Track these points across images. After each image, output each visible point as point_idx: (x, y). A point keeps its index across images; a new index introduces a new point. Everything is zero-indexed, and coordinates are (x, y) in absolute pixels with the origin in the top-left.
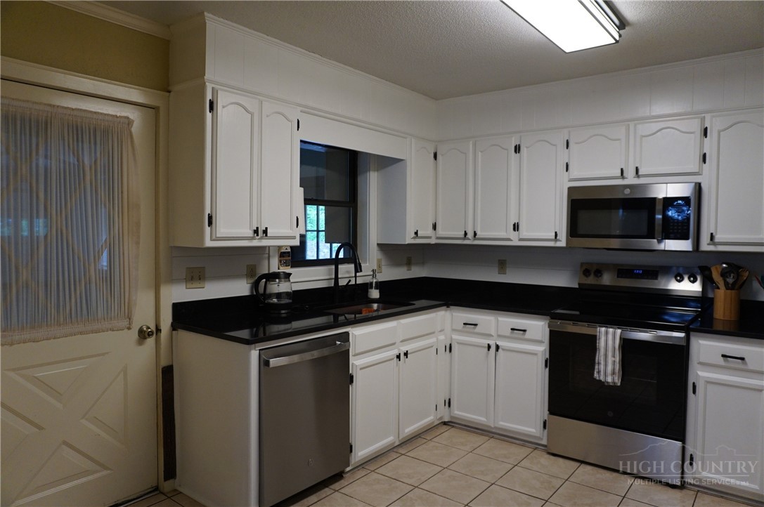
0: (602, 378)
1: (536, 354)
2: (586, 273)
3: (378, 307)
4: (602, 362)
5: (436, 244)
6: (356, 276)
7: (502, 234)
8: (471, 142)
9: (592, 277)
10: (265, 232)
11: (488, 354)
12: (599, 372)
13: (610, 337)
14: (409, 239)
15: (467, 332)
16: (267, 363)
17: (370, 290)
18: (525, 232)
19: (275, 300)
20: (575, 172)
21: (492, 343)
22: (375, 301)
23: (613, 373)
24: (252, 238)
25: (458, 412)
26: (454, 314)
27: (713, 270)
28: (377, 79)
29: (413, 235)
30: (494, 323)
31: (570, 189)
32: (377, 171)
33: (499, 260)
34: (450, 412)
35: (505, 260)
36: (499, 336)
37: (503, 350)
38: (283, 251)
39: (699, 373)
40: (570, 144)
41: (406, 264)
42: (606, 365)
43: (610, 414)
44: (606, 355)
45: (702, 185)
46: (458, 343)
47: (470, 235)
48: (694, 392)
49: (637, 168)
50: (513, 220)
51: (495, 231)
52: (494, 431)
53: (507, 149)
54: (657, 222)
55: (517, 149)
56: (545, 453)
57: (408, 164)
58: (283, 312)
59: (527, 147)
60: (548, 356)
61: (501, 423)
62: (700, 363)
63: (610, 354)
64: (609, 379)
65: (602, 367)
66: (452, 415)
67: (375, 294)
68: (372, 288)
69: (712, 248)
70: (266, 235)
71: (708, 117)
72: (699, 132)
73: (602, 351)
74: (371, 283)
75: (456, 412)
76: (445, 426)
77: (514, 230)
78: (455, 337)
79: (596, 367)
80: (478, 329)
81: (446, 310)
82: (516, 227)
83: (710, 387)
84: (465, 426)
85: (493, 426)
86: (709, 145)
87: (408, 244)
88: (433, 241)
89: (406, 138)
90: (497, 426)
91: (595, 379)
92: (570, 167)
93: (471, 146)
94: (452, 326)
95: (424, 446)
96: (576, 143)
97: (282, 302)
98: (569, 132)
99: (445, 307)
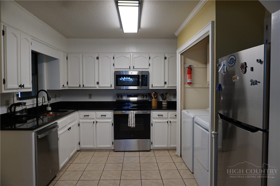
0: (130, 126)
1: (109, 122)
2: (118, 96)
3: (52, 113)
4: (131, 121)
5: (68, 89)
6: (43, 102)
7: (93, 86)
8: (81, 54)
9: (120, 98)
10: (23, 86)
11: (93, 125)
12: (130, 124)
13: (132, 114)
14: (61, 88)
15: (85, 119)
16: (38, 137)
17: (47, 107)
18: (101, 85)
19: (19, 114)
20: (116, 66)
21: (95, 121)
22: (50, 111)
23: (134, 124)
24: (18, 89)
25: (83, 146)
26: (80, 113)
27: (152, 94)
28: (53, 29)
29: (62, 86)
30: (95, 114)
31: (115, 71)
32: (46, 62)
33: (89, 94)
34: (80, 147)
35: (91, 94)
36: (97, 118)
37: (98, 122)
38: (17, 94)
39: (153, 121)
40: (115, 58)
41: (55, 97)
42: (132, 122)
43: (132, 136)
44: (131, 119)
45: (149, 72)
46: (82, 123)
47: (81, 86)
48: (152, 126)
49: (134, 66)
50: (97, 81)
51: (90, 84)
52: (96, 149)
53: (94, 58)
54: (140, 81)
55: (98, 58)
56: (114, 152)
57: (60, 60)
58: (24, 118)
59: (101, 58)
60: (113, 122)
61: (99, 146)
62: (153, 118)
63: (132, 119)
64: (133, 126)
65: (131, 123)
66: (81, 147)
67: (50, 109)
68: (48, 107)
69: (152, 88)
70: (24, 88)
71: (150, 54)
72: (148, 58)
73: (130, 118)
74: (48, 105)
75: (82, 146)
76: (78, 152)
77: (97, 84)
78: (81, 121)
79: (129, 123)
80: (89, 117)
81: (77, 112)
82: (98, 83)
83: (155, 123)
84: (85, 150)
85: (96, 148)
86: (151, 62)
87: (61, 90)
88: (67, 88)
89: (59, 51)
90: (97, 147)
91: (129, 127)
92: (115, 65)
93: (81, 55)
94: (79, 117)
95: (76, 159)
96: (117, 58)
97: (23, 114)
98: (114, 54)
99: (76, 111)
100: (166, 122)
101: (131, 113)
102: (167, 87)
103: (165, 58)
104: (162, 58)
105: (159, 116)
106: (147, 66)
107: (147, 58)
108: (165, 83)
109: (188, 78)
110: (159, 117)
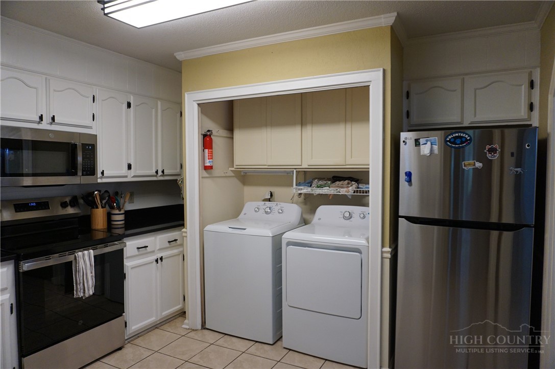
100: (153, 262)
101: (83, 255)
102: (134, 177)
103: (129, 105)
104: (123, 104)
105: (140, 249)
106: (88, 122)
107: (88, 97)
108: (129, 167)
109: (209, 156)
110: (141, 253)
